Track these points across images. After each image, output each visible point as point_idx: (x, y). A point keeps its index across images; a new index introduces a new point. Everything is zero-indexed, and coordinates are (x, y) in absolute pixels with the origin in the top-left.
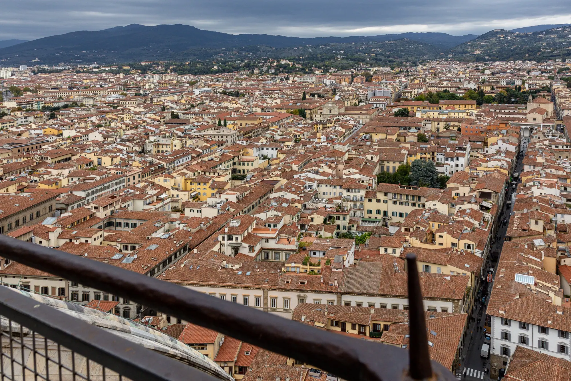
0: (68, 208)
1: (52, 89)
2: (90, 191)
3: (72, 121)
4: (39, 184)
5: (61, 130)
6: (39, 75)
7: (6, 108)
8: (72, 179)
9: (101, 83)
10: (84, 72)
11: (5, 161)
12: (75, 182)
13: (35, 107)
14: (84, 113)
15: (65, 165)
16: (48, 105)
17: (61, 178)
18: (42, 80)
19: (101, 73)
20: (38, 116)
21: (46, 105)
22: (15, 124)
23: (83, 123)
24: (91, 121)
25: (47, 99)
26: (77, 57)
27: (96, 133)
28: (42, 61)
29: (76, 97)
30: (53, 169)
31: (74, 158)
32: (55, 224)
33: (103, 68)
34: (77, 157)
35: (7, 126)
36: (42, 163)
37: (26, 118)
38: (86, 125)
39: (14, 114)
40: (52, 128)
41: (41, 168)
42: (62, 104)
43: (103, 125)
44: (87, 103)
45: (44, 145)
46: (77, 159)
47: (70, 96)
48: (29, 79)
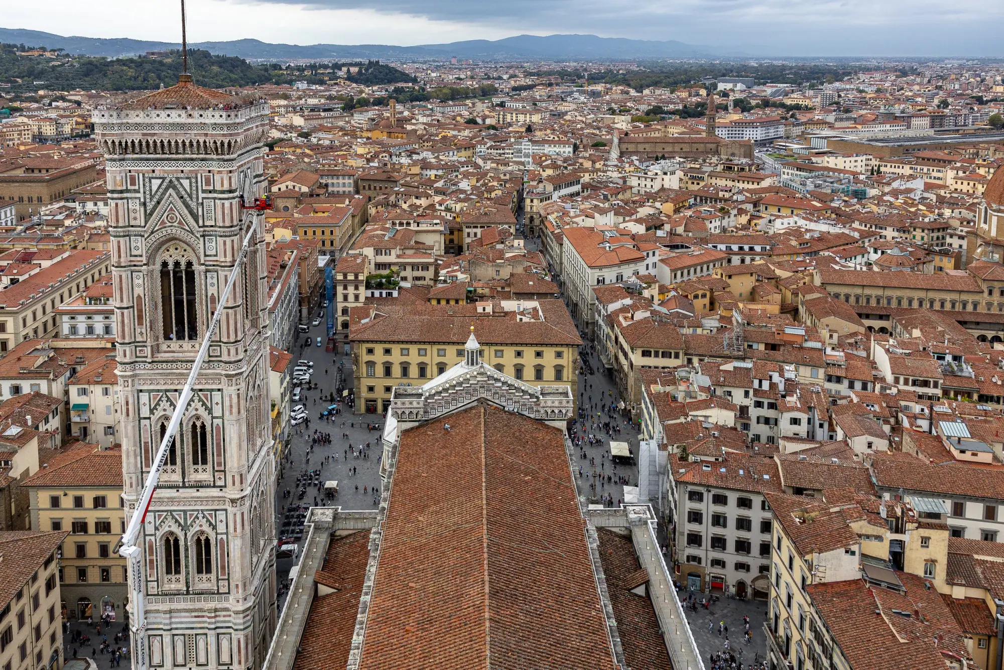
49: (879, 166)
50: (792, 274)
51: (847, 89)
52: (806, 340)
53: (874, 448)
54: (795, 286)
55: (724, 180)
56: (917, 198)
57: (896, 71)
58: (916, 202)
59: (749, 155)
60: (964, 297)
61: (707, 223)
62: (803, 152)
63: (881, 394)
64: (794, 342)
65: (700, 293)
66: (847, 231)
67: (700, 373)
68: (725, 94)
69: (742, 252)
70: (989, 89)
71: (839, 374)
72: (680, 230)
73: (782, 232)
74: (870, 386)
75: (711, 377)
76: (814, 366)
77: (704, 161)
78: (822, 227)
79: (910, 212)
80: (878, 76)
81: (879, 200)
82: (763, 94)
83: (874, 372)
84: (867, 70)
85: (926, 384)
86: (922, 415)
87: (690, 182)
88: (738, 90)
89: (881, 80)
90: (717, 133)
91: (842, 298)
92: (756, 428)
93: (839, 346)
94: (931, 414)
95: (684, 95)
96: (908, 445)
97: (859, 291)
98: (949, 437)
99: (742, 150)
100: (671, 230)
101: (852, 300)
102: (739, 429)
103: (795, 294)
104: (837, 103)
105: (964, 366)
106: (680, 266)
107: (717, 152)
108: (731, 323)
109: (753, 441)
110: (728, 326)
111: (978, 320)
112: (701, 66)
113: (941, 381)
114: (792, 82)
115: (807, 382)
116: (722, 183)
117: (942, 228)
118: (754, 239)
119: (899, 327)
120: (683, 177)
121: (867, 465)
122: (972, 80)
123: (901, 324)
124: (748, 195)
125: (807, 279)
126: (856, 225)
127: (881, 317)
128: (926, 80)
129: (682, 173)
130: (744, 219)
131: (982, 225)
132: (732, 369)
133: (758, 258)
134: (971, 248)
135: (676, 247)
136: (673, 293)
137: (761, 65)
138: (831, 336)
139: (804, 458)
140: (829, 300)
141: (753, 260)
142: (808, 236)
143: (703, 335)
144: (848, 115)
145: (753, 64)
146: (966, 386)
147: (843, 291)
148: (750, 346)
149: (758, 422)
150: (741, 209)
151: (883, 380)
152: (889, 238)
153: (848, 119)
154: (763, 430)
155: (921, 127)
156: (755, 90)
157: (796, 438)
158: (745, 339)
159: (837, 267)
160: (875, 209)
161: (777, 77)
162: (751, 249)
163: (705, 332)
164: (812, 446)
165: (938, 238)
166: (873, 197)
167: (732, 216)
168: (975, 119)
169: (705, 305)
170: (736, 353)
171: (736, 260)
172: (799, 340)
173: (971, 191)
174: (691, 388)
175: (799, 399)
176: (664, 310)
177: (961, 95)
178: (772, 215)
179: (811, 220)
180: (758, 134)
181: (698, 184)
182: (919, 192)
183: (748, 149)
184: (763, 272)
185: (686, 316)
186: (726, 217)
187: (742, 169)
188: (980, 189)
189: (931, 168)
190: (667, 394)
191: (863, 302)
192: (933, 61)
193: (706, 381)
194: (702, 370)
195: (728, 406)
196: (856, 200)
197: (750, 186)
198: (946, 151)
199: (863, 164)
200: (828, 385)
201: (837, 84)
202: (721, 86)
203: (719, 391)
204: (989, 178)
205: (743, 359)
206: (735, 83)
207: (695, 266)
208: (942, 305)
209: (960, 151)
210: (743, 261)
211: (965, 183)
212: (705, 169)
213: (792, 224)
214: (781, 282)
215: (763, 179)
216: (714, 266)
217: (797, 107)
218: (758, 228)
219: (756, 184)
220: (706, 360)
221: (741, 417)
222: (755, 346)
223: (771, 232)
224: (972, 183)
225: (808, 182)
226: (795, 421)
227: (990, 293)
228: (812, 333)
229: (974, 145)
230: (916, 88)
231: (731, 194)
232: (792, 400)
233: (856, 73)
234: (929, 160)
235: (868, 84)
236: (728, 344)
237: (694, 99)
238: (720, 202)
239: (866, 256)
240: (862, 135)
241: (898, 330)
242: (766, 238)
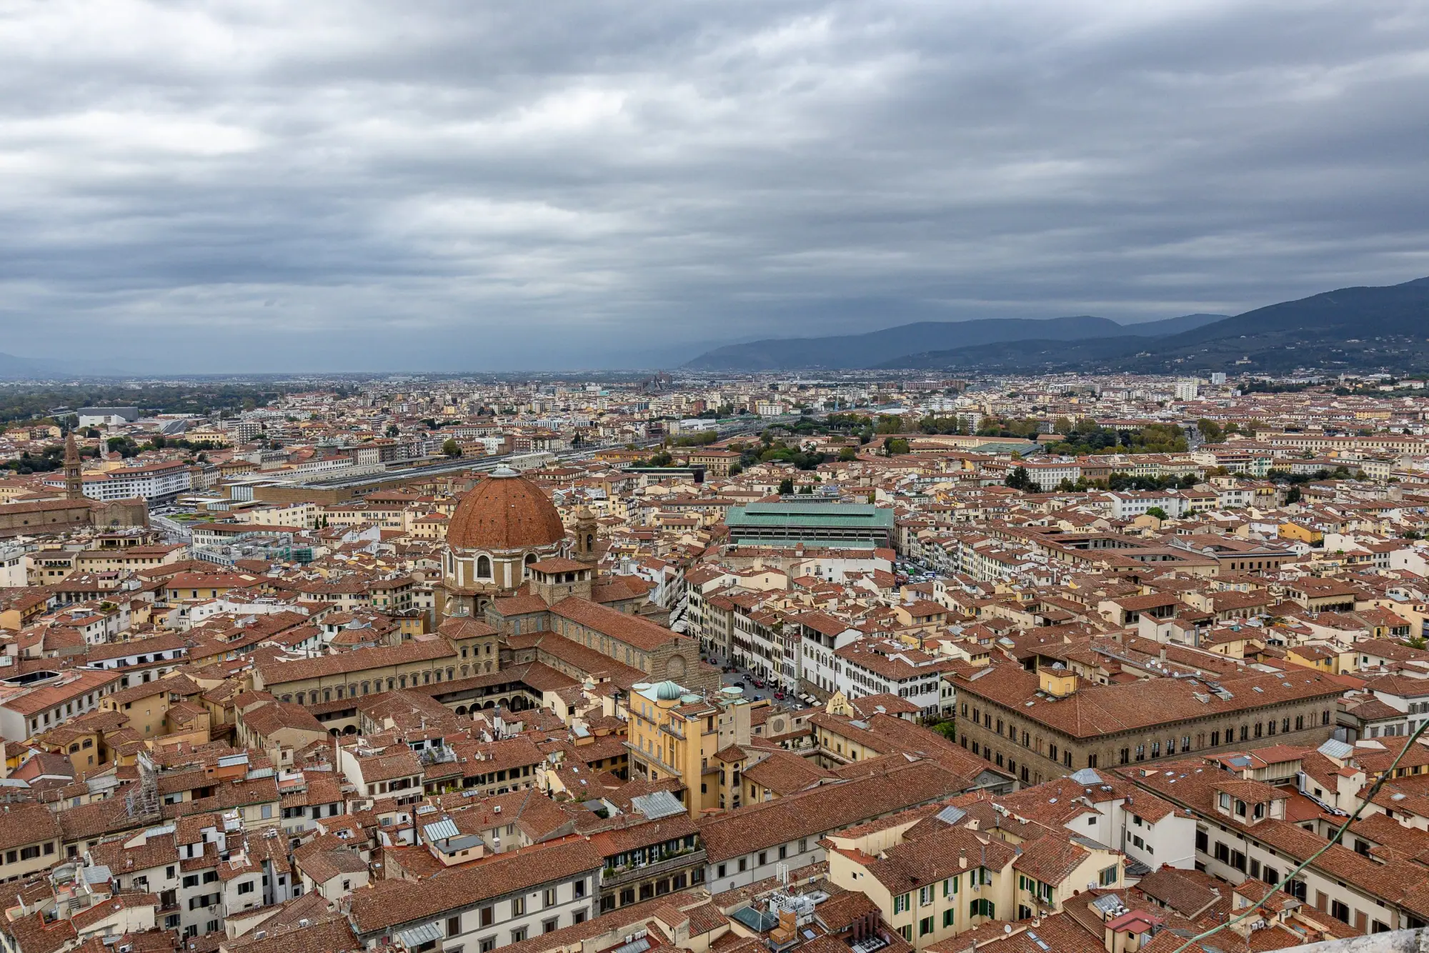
0: (1363, 727)
1: (1288, 430)
2: (1418, 702)
3: (1343, 512)
4: (1290, 654)
5: (1319, 531)
6: (1253, 395)
7: (1197, 467)
8: (1365, 660)
9: (1405, 421)
10: (1355, 392)
11: (1214, 585)
12: (1376, 669)
13: (1254, 470)
14: (1371, 496)
15: (1345, 621)
16: (1280, 467)
17: (1337, 650)
18: (1260, 408)
19: (1401, 396)
20: (1264, 491)
21: (1276, 467)
22: (1216, 503)
23: (1369, 522)
24: (1390, 519)
25: (1278, 454)
26: (1338, 354)
27: (1409, 553)
28: (1256, 364)
29: (1345, 455)
30: (1316, 623)
31: (1360, 606)
32: (1349, 759)
33: (1406, 385)
34: (1369, 605)
35: (1201, 507)
36: (1288, 606)
37: (1238, 493)
38: (1376, 527)
39: (1216, 481)
40: (1299, 524)
41: (1288, 614)
42: (1311, 470)
43: (1422, 534)
44: (1373, 472)
45: (1285, 562)
46: (1370, 611)
47: (1329, 450)
48: (1233, 404)
49: (325, 516)
50: (222, 681)
51: (274, 417)
52: (250, 770)
53: (352, 887)
54: (228, 698)
55: (104, 562)
56: (374, 552)
57: (333, 390)
58: (374, 557)
59: (141, 520)
60: (437, 665)
61: (83, 631)
62: (222, 507)
63: (354, 813)
64: (233, 777)
65: (80, 741)
66: (292, 609)
67: (92, 864)
68: (93, 433)
69: (143, 665)
70: (439, 410)
71: (298, 804)
72: (36, 650)
73: (201, 625)
74: (339, 807)
75: (110, 864)
76: (265, 802)
77: (68, 537)
78: (259, 608)
79: (368, 571)
80: (311, 398)
81: (329, 561)
82: (155, 429)
83: (343, 788)
84: (297, 391)
85: (405, 784)
86: (404, 826)
87: (46, 573)
88: (114, 425)
89: (316, 404)
90: (85, 492)
91: (294, 700)
92: (189, 917)
93: (298, 764)
94: (414, 820)
95: (22, 436)
96: (392, 868)
97: (314, 685)
98: (436, 842)
99: (130, 514)
100: (20, 652)
101: (307, 699)
102: (163, 928)
103: (230, 709)
104: (263, 437)
105: (445, 749)
106: (40, 707)
107: (88, 521)
108: (136, 774)
109: (186, 937)
110: (132, 780)
111: (456, 689)
112: (47, 390)
113: (422, 776)
114: (197, 410)
115: (257, 828)
116: (101, 566)
117: (405, 585)
118: (162, 643)
119: (368, 720)
120: (33, 566)
121: (345, 913)
122: (420, 400)
123: (370, 716)
124: (146, 579)
125: (244, 685)
126: (303, 598)
127: (345, 714)
128: (369, 402)
129: (32, 560)
130: (142, 616)
131: (449, 575)
132: (144, 842)
133: (169, 669)
134: (440, 604)
135: (33, 678)
136: (33, 752)
137: (146, 387)
138: (284, 755)
139: (262, 935)
140: (278, 706)
141: (162, 673)
142: (239, 624)
143: (92, 805)
144: (278, 452)
145: (134, 386)
146: (448, 773)
147: (294, 689)
148: (170, 801)
149: (192, 907)
150: (136, 601)
151: (355, 794)
152: (346, 609)
153: (279, 458)
154: (200, 917)
155: (370, 461)
156: (141, 424)
157: (250, 910)
158: (161, 792)
159: (283, 660)
160: (325, 573)
161: (172, 404)
162: (158, 657)
163: (95, 799)
164: (272, 913)
165: (402, 599)
166: (321, 558)
167: (123, 614)
168: (429, 448)
169: (90, 758)
170: (148, 817)
171: (135, 679)
172: (240, 773)
173: (433, 536)
174: (79, 893)
175: (248, 854)
176: (19, 783)
177: (410, 419)
178: (184, 603)
179: (242, 602)
180: (154, 488)
181: (61, 573)
182: (375, 545)
183: (139, 512)
184: (180, 688)
185: (58, 784)
186: (114, 618)
187: (133, 543)
188: (443, 531)
189: (387, 513)
190: (36, 916)
191: (321, 699)
192: (375, 378)
193: (103, 873)
194: (95, 859)
195: (140, 900)
196: (299, 565)
197: (148, 566)
198: (401, 490)
199: (304, 515)
200: (287, 823)
201: (259, 411)
202: (85, 421)
203: (126, 883)
204: (450, 517)
205: (160, 822)
206: (108, 415)
207: (68, 702)
208: (415, 682)
209: (416, 487)
210: (146, 678)
211: (426, 526)
212: (69, 549)
213: (216, 611)
214: (208, 697)
215: (166, 553)
216: (101, 694)
217: (207, 446)
218: (166, 625)
219: (155, 561)
220: (101, 840)
221: (165, 909)
222: (177, 799)
223: (186, 628)
224: (433, 526)
225: (233, 549)
226: (245, 888)
227: (464, 654)
228: (258, 758)
229: (431, 479)
230: (359, 412)
231: (117, 582)
232: (239, 859)
233: (283, 396)
234: (382, 502)
235: (300, 409)
236: (135, 807)
237: (40, 443)
238: (102, 595)
239: (319, 637)
240: (298, 477)
241: (367, 725)
242: (180, 637)
